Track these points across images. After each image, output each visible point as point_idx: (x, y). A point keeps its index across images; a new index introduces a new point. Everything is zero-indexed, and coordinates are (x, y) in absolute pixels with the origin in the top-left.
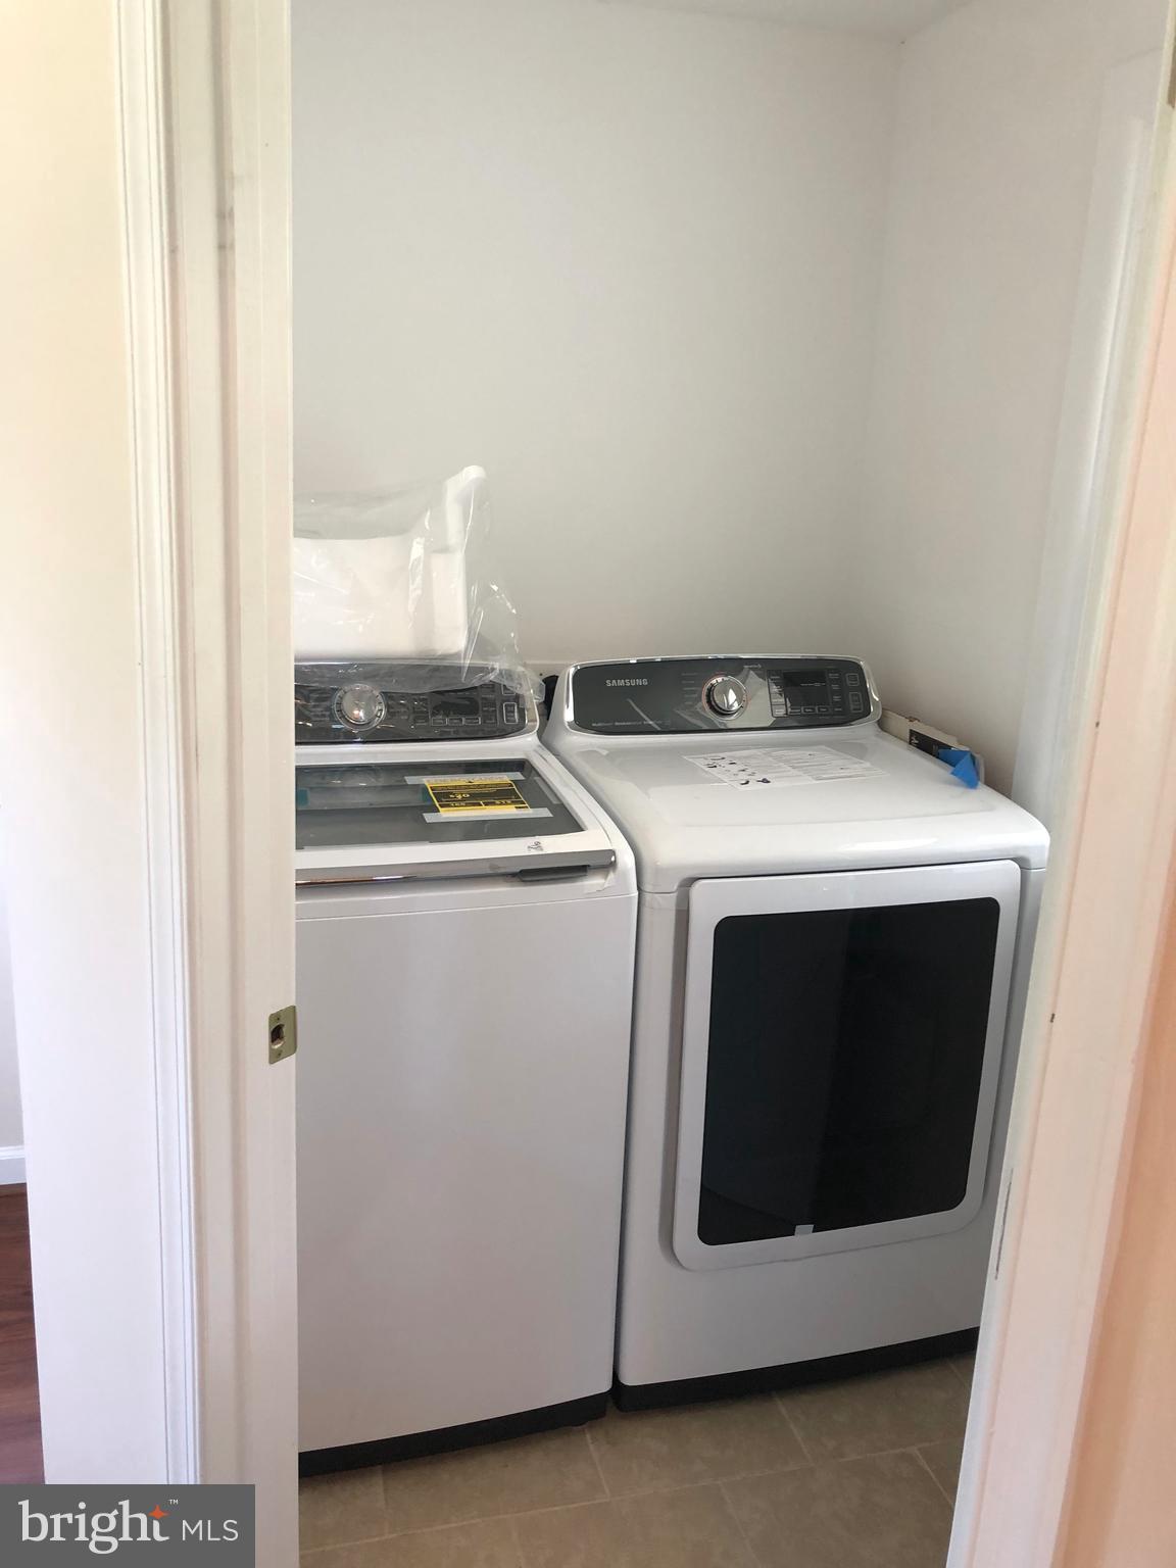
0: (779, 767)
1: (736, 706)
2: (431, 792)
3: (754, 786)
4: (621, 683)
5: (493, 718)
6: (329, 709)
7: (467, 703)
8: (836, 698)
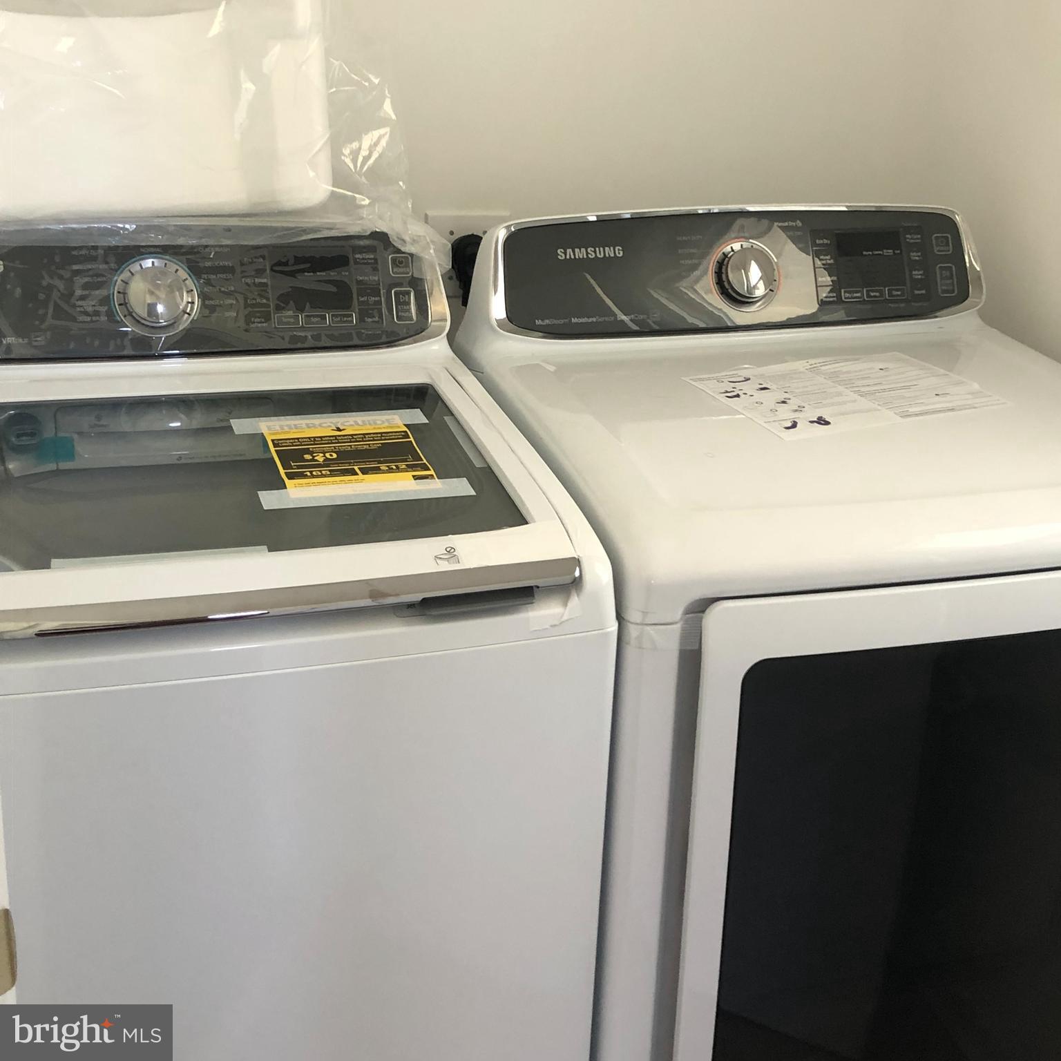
0: (839, 394)
1: (760, 291)
2: (272, 449)
3: (806, 431)
4: (580, 253)
5: (376, 313)
6: (106, 300)
7: (334, 289)
8: (918, 274)
